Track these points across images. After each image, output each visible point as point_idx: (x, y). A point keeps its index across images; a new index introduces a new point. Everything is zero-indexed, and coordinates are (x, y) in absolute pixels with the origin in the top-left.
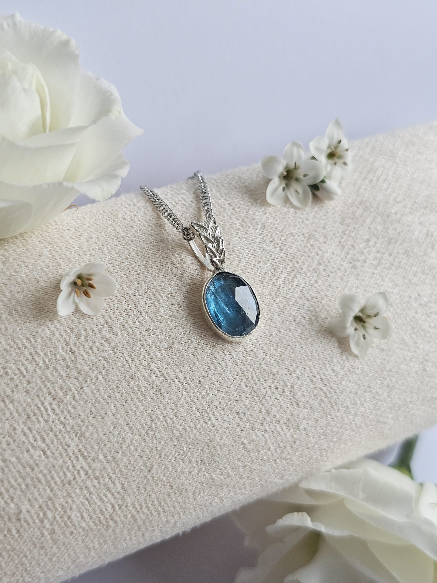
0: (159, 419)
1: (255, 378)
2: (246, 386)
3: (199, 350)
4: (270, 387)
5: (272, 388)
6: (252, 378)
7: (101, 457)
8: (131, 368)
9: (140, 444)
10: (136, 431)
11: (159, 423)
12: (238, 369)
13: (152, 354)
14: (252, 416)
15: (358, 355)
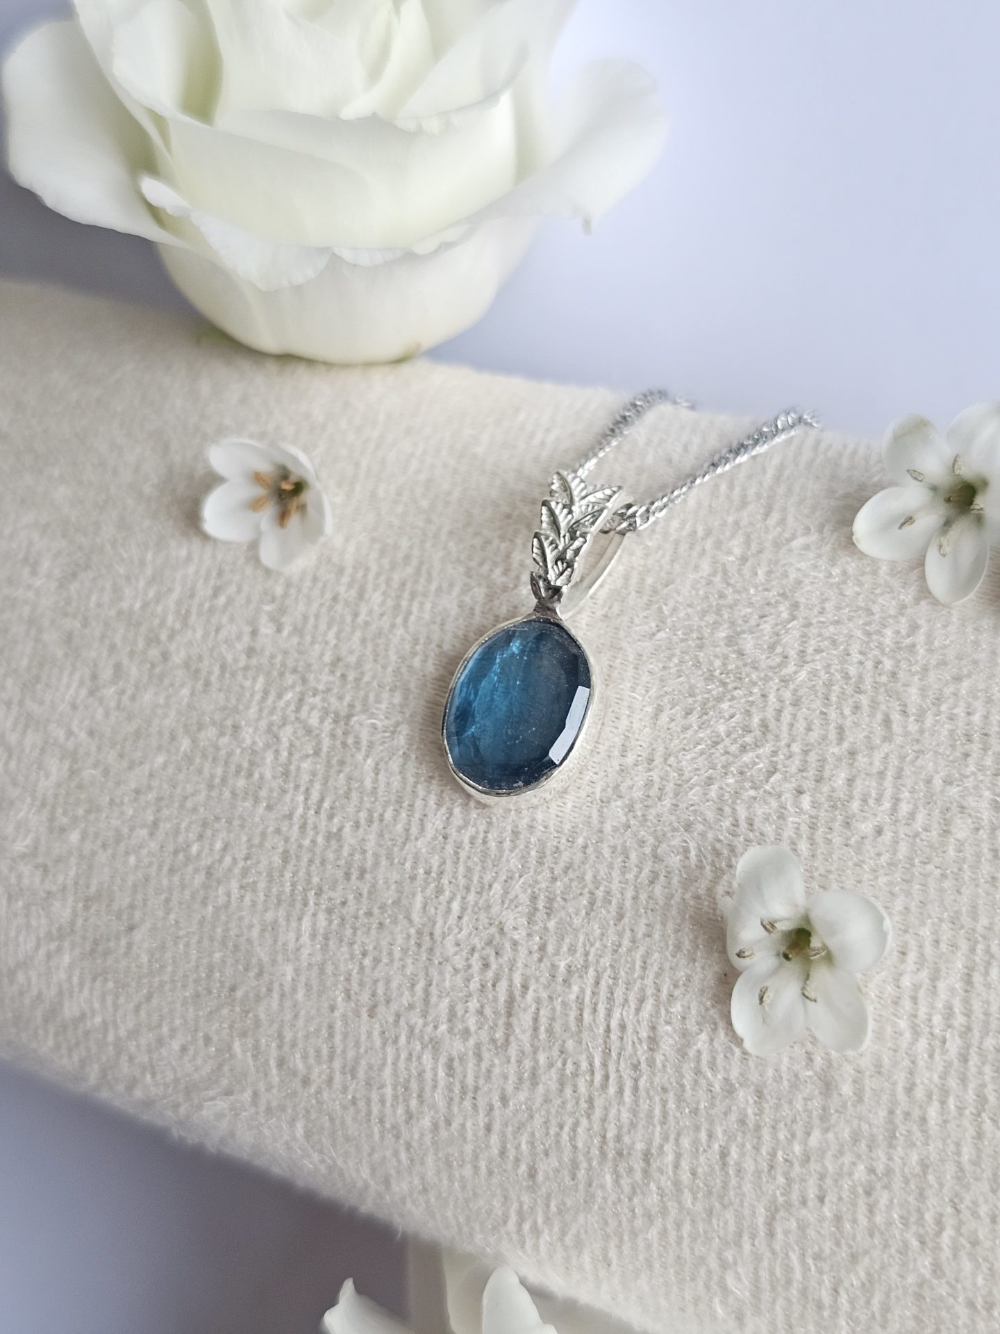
0: (212, 845)
1: (456, 906)
2: (424, 907)
3: (395, 765)
4: (473, 950)
5: (476, 955)
6: (449, 902)
7: (74, 837)
8: (248, 707)
9: (150, 864)
10: (160, 835)
11: (206, 850)
12: (435, 862)
13: (305, 709)
14: (388, 981)
15: (747, 1045)
